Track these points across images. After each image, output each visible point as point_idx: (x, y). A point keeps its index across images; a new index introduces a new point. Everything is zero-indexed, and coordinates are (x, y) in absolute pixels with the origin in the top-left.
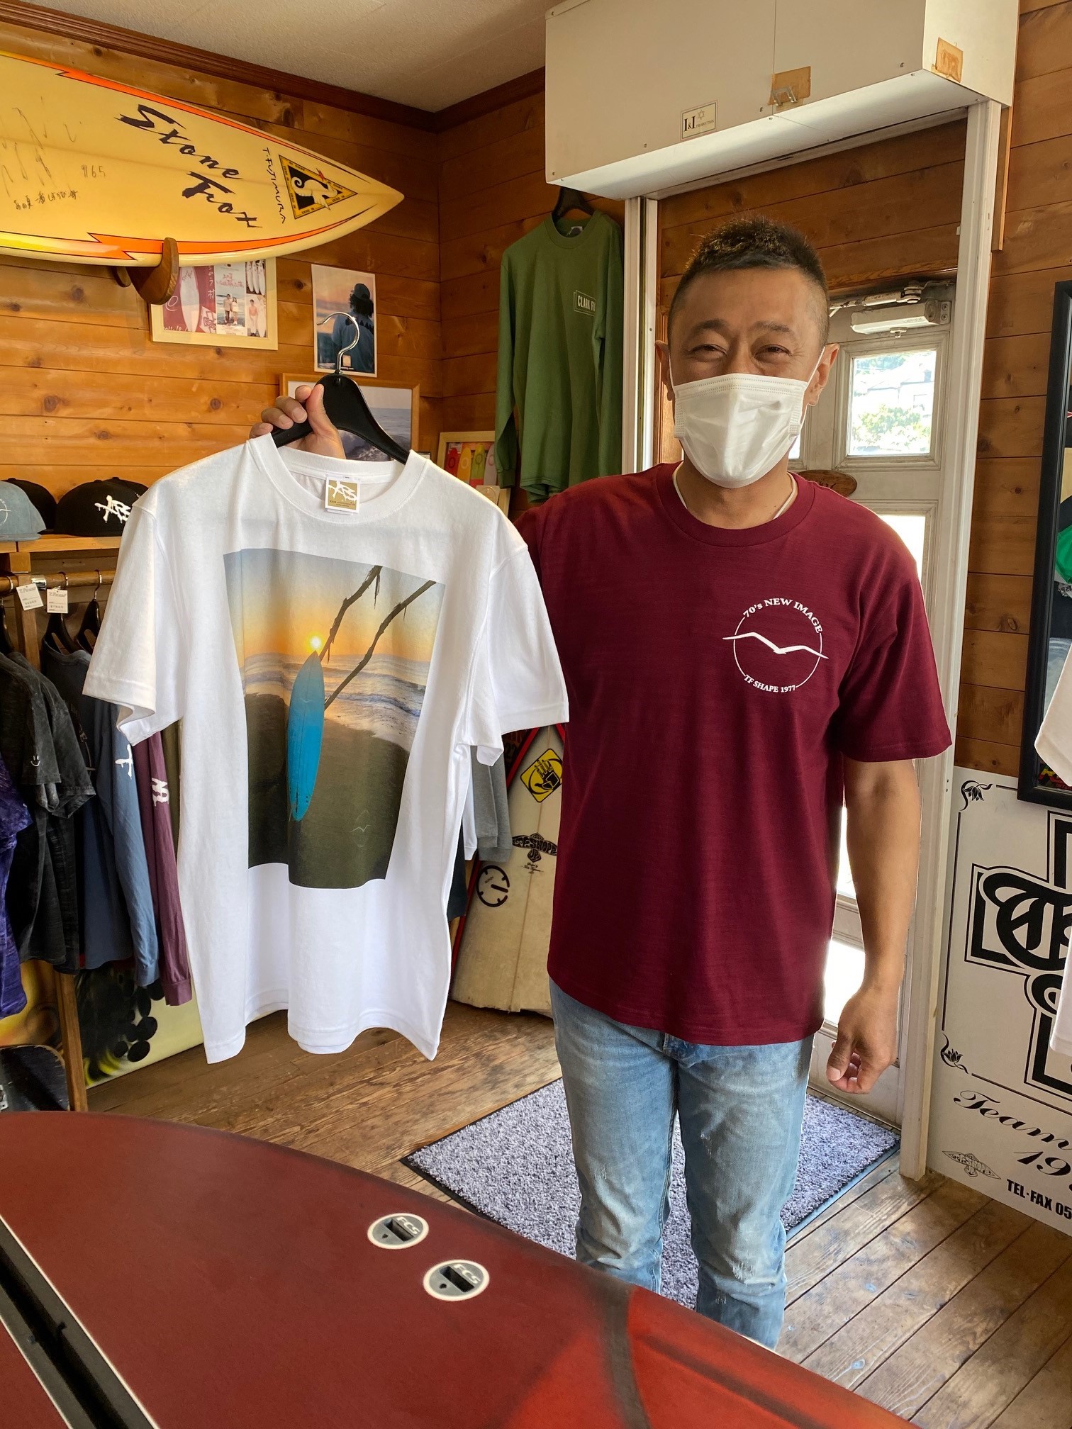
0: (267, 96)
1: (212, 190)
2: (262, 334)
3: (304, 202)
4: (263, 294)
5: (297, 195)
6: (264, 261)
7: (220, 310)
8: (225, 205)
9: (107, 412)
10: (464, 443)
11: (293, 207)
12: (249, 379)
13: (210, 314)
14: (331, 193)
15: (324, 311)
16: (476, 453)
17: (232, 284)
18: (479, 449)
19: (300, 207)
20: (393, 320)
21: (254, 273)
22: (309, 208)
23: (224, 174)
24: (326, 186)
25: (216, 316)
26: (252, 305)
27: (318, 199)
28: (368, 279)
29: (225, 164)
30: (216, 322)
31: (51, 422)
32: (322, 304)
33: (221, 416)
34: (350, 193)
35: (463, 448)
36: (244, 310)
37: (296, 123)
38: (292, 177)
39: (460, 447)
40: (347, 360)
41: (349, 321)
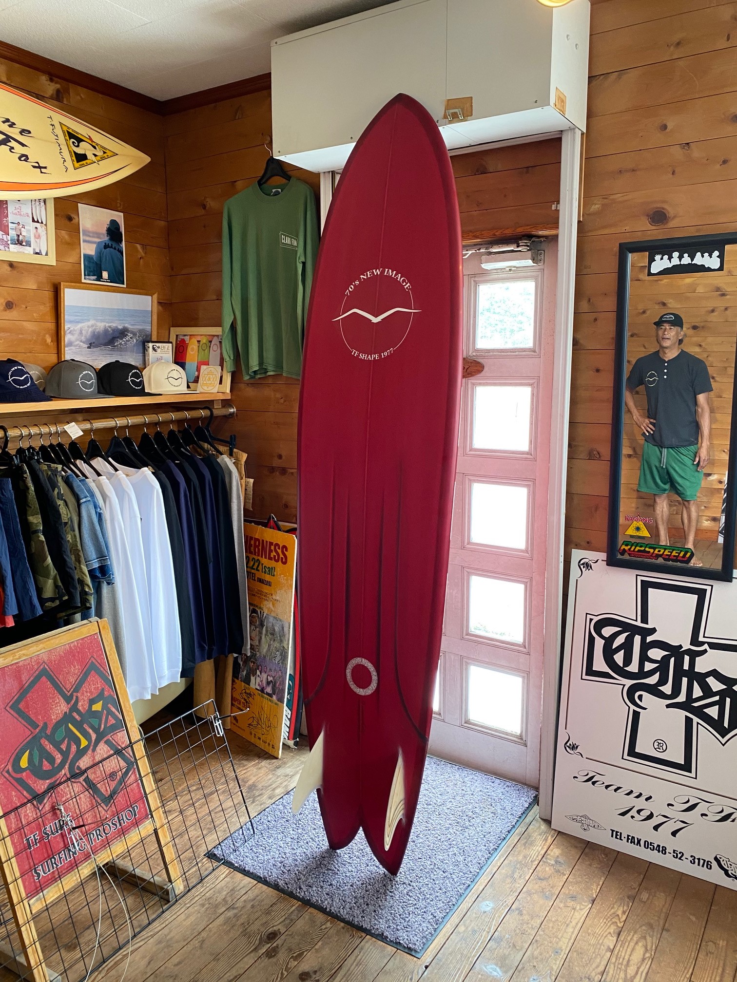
0: (44, 79)
1: (13, 144)
2: (44, 253)
3: (81, 158)
4: (44, 223)
5: (74, 152)
6: (45, 199)
7: (13, 233)
8: (23, 155)
10: (190, 335)
11: (73, 161)
12: (34, 287)
13: (4, 236)
14: (100, 153)
15: (88, 238)
16: (201, 343)
17: (20, 215)
18: (204, 340)
19: (78, 162)
20: (136, 248)
21: (38, 208)
22: (84, 162)
23: (21, 133)
24: (95, 148)
25: (9, 238)
26: (37, 231)
27: (90, 156)
28: (119, 217)
29: (20, 125)
30: (9, 242)
32: (86, 233)
33: (13, 314)
34: (112, 154)
35: (190, 339)
36: (30, 235)
37: (65, 99)
38: (70, 139)
39: (188, 337)
40: (105, 275)
41: (106, 246)
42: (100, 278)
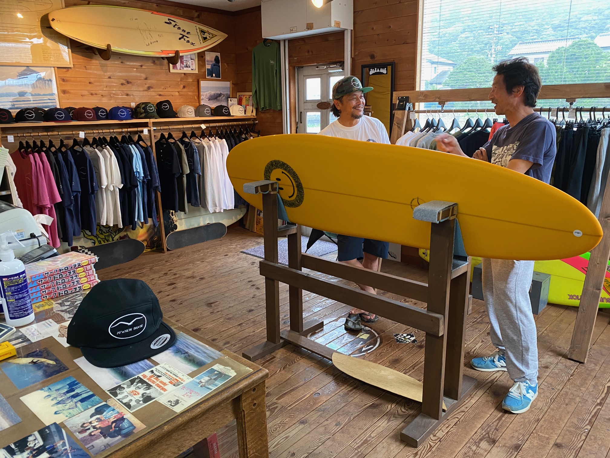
0: (194, 12)
1: (185, 37)
2: (194, 69)
4: (194, 60)
5: (203, 37)
6: (195, 53)
7: (185, 64)
8: (188, 41)
9: (161, 90)
11: (203, 40)
12: (192, 81)
13: (182, 65)
14: (211, 36)
16: (247, 98)
17: (187, 58)
20: (225, 64)
21: (193, 56)
23: (187, 34)
24: (210, 34)
26: (192, 63)
27: (208, 37)
29: (187, 31)
30: (184, 67)
31: (149, 93)
32: (208, 61)
33: (185, 90)
34: (215, 36)
36: (190, 64)
37: (201, 17)
39: (242, 96)
40: (214, 75)
41: (214, 65)
42: (212, 76)
